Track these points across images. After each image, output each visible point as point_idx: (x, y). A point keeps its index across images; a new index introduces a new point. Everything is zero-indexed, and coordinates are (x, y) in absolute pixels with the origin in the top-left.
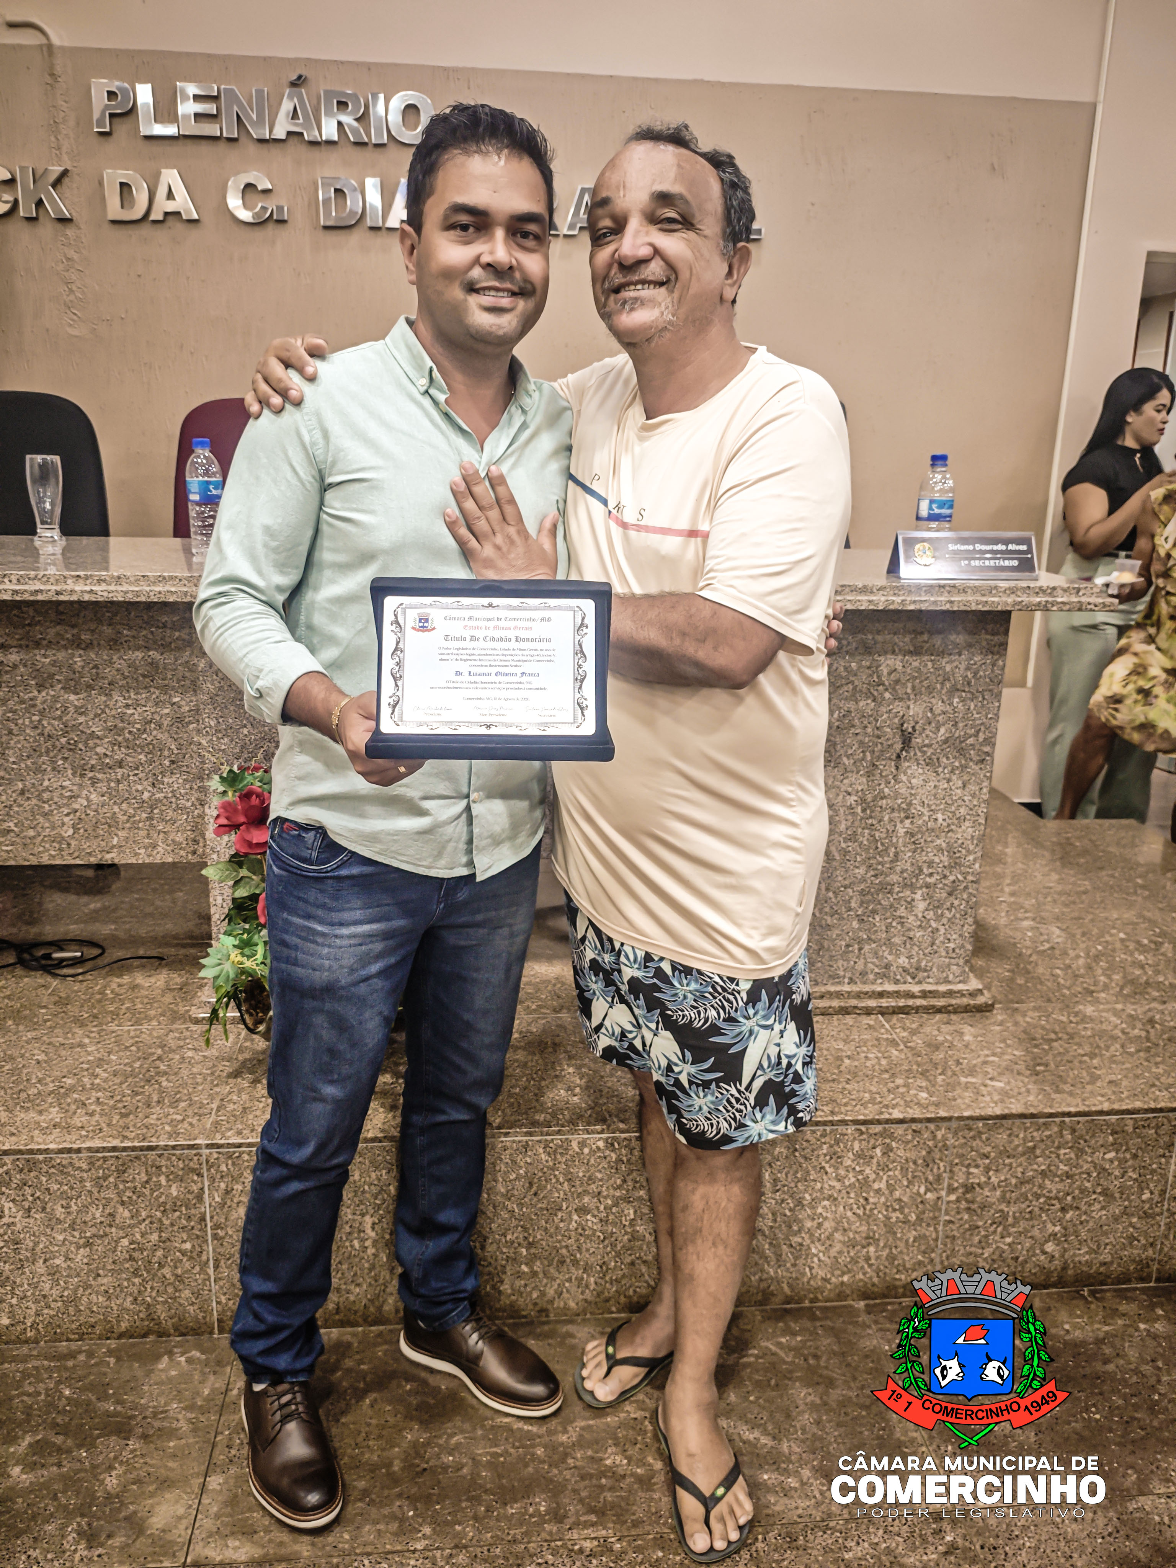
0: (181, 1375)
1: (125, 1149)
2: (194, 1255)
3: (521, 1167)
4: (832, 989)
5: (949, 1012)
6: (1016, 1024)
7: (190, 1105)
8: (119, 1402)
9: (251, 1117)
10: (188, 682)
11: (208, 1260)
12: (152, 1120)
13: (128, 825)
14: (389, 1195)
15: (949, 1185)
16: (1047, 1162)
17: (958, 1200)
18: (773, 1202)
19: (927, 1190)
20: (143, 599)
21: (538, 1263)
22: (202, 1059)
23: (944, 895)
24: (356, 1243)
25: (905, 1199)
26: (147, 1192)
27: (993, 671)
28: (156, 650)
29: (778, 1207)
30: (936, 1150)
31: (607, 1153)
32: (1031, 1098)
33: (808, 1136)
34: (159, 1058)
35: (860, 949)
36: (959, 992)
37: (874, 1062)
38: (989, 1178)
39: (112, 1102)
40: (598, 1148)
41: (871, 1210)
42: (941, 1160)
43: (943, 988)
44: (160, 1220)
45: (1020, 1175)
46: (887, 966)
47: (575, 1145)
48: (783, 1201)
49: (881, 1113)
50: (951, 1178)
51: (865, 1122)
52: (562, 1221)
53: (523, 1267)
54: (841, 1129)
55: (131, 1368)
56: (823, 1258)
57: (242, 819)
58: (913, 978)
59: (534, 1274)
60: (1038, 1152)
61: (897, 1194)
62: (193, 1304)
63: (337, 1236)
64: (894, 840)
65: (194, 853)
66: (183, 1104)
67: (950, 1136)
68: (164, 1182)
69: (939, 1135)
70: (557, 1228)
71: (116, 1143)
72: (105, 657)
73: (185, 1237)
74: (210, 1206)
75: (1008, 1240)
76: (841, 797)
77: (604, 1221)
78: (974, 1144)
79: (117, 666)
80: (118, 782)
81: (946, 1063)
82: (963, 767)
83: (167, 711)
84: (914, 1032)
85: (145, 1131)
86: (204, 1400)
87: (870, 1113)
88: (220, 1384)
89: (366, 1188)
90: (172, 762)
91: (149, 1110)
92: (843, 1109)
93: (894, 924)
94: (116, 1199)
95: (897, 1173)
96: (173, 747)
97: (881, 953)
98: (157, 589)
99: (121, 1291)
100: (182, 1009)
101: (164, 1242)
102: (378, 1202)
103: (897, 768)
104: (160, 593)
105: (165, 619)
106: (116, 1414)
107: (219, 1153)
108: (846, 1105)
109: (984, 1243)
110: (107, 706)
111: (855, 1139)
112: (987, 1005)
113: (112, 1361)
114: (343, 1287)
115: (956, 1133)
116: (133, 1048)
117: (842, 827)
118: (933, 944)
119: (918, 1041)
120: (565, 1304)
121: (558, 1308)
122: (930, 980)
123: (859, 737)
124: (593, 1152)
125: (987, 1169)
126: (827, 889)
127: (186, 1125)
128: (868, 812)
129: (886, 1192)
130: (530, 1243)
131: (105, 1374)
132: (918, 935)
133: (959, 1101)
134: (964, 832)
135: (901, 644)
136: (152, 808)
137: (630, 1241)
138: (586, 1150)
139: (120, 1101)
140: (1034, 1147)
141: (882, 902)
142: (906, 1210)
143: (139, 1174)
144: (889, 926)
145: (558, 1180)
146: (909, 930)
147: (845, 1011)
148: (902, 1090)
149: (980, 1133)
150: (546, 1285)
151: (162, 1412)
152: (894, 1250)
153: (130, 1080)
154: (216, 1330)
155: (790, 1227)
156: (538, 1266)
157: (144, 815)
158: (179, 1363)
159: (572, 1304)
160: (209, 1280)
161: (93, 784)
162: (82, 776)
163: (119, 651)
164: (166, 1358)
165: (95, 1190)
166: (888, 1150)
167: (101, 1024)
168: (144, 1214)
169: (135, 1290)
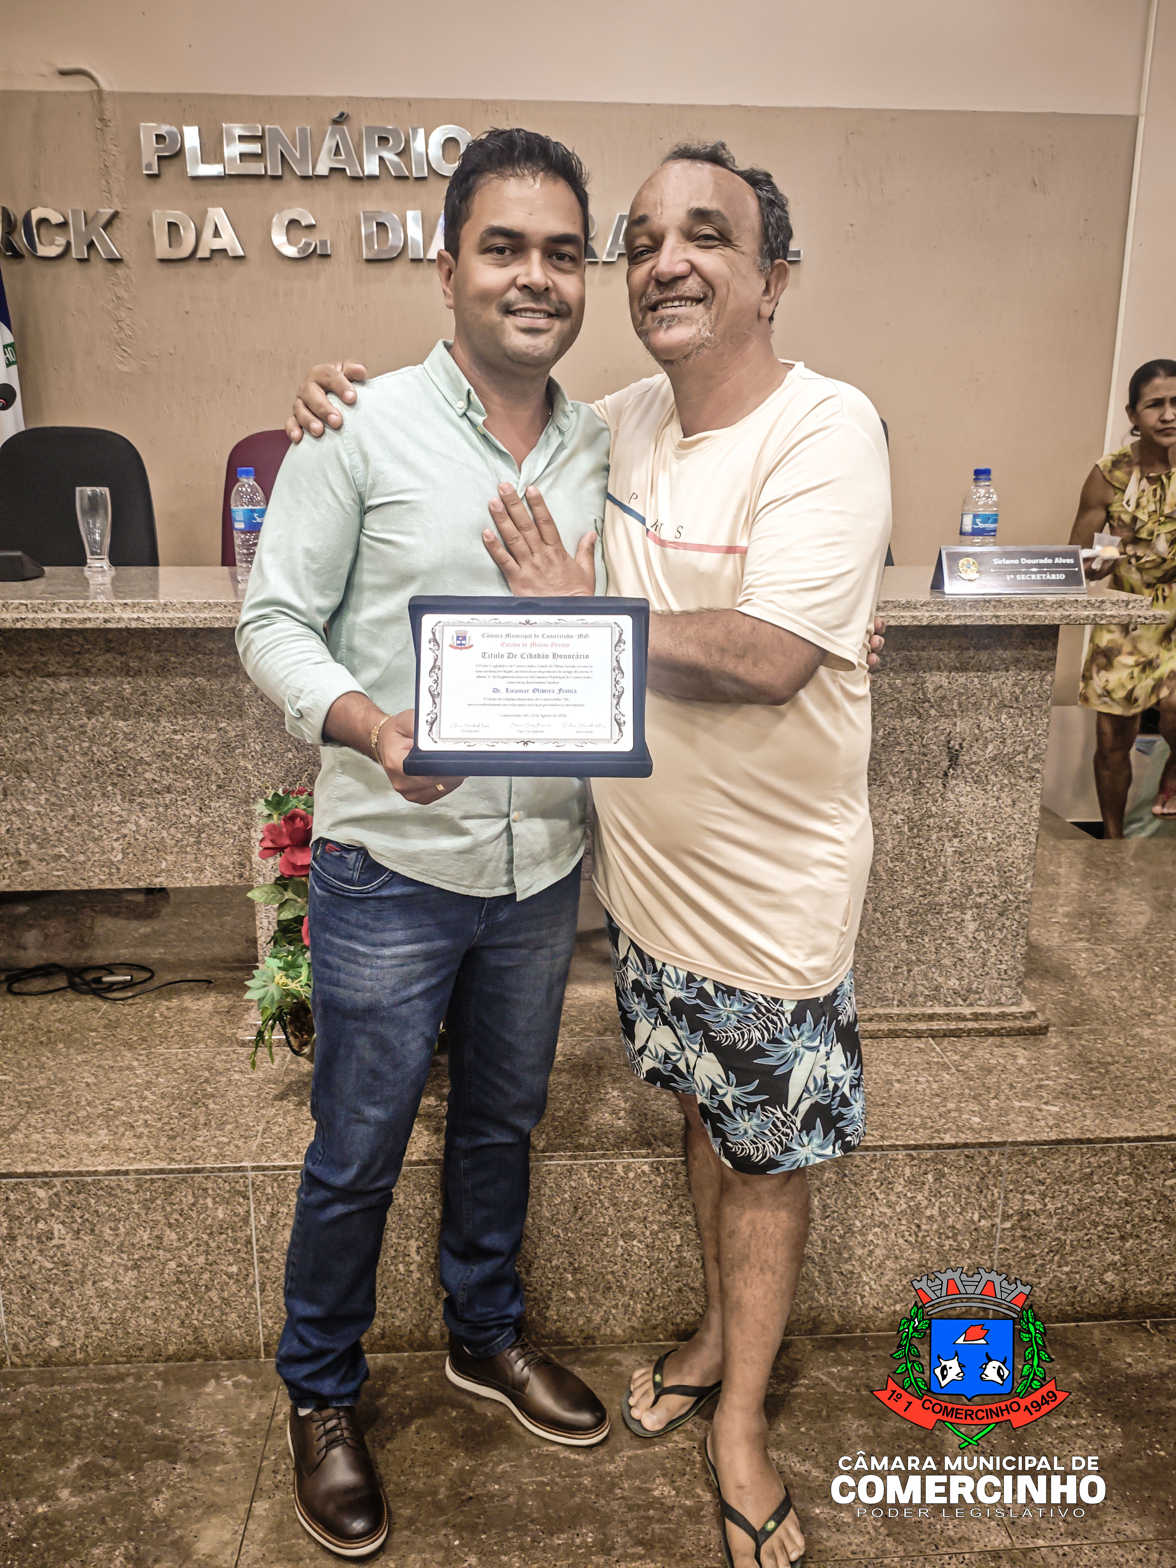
0: (227, 1399)
1: (172, 1171)
2: (241, 1278)
3: (565, 1192)
4: (881, 1011)
5: (1002, 1035)
6: (1071, 1046)
7: (236, 1128)
8: (167, 1425)
9: (296, 1139)
10: (234, 707)
11: (255, 1283)
12: (199, 1142)
13: (176, 850)
14: (433, 1219)
15: (1004, 1212)
16: (1105, 1189)
17: (1013, 1228)
18: (823, 1228)
19: (981, 1217)
20: (189, 625)
21: (584, 1290)
22: (248, 1081)
23: (995, 915)
24: (401, 1267)
25: (958, 1226)
26: (194, 1214)
27: (1041, 687)
28: (203, 676)
29: (827, 1234)
30: (990, 1176)
31: (653, 1177)
32: (1088, 1123)
33: (858, 1161)
34: (207, 1081)
35: (909, 971)
36: (1011, 1014)
37: (925, 1086)
38: (1045, 1205)
39: (159, 1125)
40: (644, 1173)
41: (924, 1237)
42: (995, 1185)
43: (995, 1010)
44: (207, 1243)
45: (1077, 1202)
46: (937, 988)
47: (620, 1169)
48: (832, 1228)
49: (933, 1138)
50: (1005, 1205)
51: (916, 1147)
52: (608, 1246)
53: (569, 1292)
54: (891, 1154)
55: (178, 1391)
56: (874, 1287)
57: (287, 842)
58: (965, 1001)
59: (580, 1300)
60: (1096, 1178)
61: (950, 1221)
62: (240, 1327)
63: (382, 1259)
64: (943, 859)
65: (241, 876)
66: (229, 1127)
67: (1004, 1161)
68: (210, 1205)
69: (993, 1160)
70: (603, 1253)
71: (163, 1165)
72: (153, 684)
73: (231, 1259)
74: (256, 1228)
75: (1066, 1269)
76: (887, 816)
77: (650, 1247)
78: (1029, 1170)
79: (165, 692)
80: (167, 807)
81: (999, 1087)
82: (1012, 785)
83: (213, 736)
84: (965, 1056)
85: (192, 1153)
86: (250, 1424)
87: (921, 1138)
88: (266, 1409)
89: (411, 1211)
90: (219, 787)
91: (195, 1132)
92: (893, 1134)
93: (944, 945)
94: (163, 1221)
95: (949, 1199)
96: (220, 772)
97: (930, 975)
98: (203, 615)
99: (169, 1314)
100: (229, 1032)
101: (211, 1265)
102: (422, 1225)
103: (945, 786)
104: (205, 619)
105: (211, 645)
106: (164, 1437)
107: (264, 1175)
108: (896, 1129)
109: (1040, 1272)
110: (155, 732)
111: (906, 1164)
112: (1041, 1028)
113: (160, 1384)
114: (389, 1311)
115: (1010, 1159)
116: (181, 1071)
117: (889, 846)
118: (984, 965)
119: (970, 1064)
120: (612, 1331)
121: (605, 1335)
122: (982, 1003)
123: (905, 755)
124: (638, 1177)
125: (1043, 1195)
126: (875, 910)
127: (232, 1147)
128: (915, 831)
129: (939, 1219)
130: (575, 1269)
131: (153, 1397)
132: (968, 956)
133: (1013, 1125)
134: (1014, 850)
135: (946, 660)
136: (200, 832)
137: (677, 1267)
138: (631, 1175)
139: (168, 1123)
140: (1092, 1173)
141: (932, 923)
142: (960, 1238)
143: (185, 1196)
144: (938, 948)
145: (603, 1205)
146: (960, 951)
147: (894, 1034)
148: (953, 1114)
149: (1035, 1158)
150: (592, 1312)
151: (209, 1436)
153: (177, 1102)
154: (263, 1355)
155: (840, 1254)
156: (583, 1293)
157: (192, 840)
158: (226, 1387)
159: (619, 1331)
160: (255, 1303)
161: (142, 809)
162: (131, 801)
163: (166, 677)
164: (213, 1382)
165: (143, 1212)
166: (940, 1176)
167: (150, 1047)
168: (191, 1236)
169: (182, 1312)
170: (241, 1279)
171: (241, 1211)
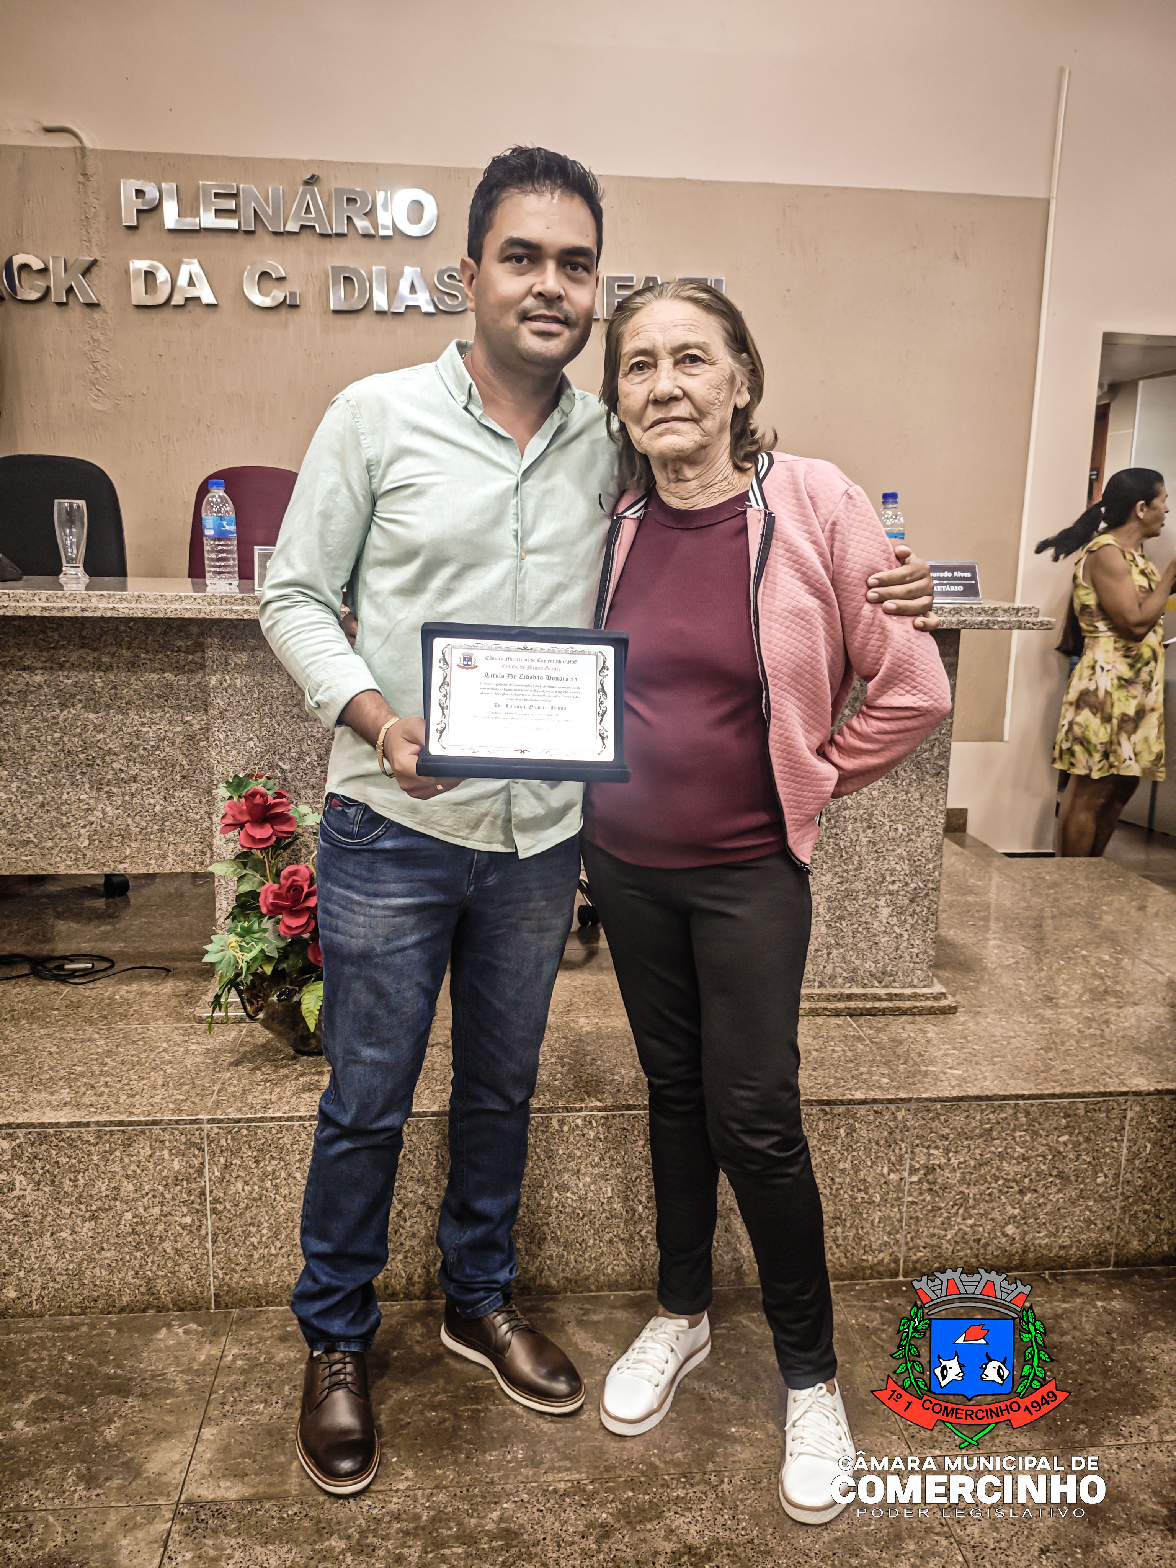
0: (179, 1344)
1: (131, 1123)
5: (914, 1014)
6: (977, 1024)
7: (193, 1088)
8: (118, 1366)
9: (250, 1097)
10: (200, 702)
12: (157, 1099)
13: (140, 837)
15: (911, 1166)
16: (1004, 1144)
17: (920, 1181)
19: (890, 1171)
20: (161, 615)
22: (205, 1051)
23: (907, 902)
25: (869, 1180)
26: (151, 1166)
28: (171, 672)
30: (898, 1131)
32: (987, 1083)
34: (165, 1050)
35: (829, 954)
36: (923, 995)
37: (840, 1054)
38: (949, 1160)
39: (119, 1085)
40: (577, 1126)
41: (837, 1190)
42: (902, 1140)
43: (908, 991)
44: (162, 1194)
45: (978, 1157)
46: (854, 971)
47: (555, 1123)
49: (845, 1095)
50: (912, 1159)
51: (828, 1103)
55: (131, 1337)
58: (880, 982)
60: (995, 1134)
61: (862, 1174)
62: (191, 1278)
64: (858, 849)
65: (202, 863)
66: (186, 1087)
67: (910, 1117)
68: (167, 1157)
69: (900, 1115)
70: (539, 1205)
71: (123, 1117)
72: (123, 679)
73: (185, 1210)
74: (210, 1180)
75: (970, 1222)
77: (583, 1199)
78: (933, 1125)
79: (134, 687)
80: (133, 796)
81: (909, 1055)
82: (921, 780)
83: (179, 729)
84: (879, 1030)
85: (150, 1108)
86: (200, 1364)
87: (834, 1094)
88: (215, 1351)
90: (183, 777)
91: (154, 1092)
93: (860, 930)
94: (121, 1173)
95: (860, 1153)
96: (184, 763)
97: (848, 958)
98: (173, 607)
99: (124, 1265)
101: (166, 1216)
104: (176, 610)
105: (179, 643)
106: (116, 1376)
107: (220, 1128)
108: (811, 1088)
109: (946, 1225)
110: (124, 724)
111: (820, 1119)
112: (950, 1007)
113: (113, 1332)
115: (915, 1114)
116: (141, 1043)
118: (897, 949)
119: (883, 1037)
120: (547, 1281)
121: (540, 1285)
122: (897, 985)
124: (572, 1130)
125: (947, 1151)
127: (189, 1103)
129: (851, 1172)
131: (106, 1343)
132: (883, 940)
133: (919, 1085)
134: (923, 841)
136: (164, 820)
137: (608, 1218)
139: (128, 1084)
140: (991, 1129)
141: (849, 908)
142: (871, 1191)
143: (143, 1148)
144: (855, 932)
145: (539, 1158)
146: (875, 935)
147: (815, 1013)
148: (864, 1076)
149: (939, 1114)
151: (160, 1375)
152: (860, 1231)
153: (137, 1067)
154: (213, 1306)
157: (156, 827)
158: (177, 1334)
159: (554, 1282)
160: (207, 1253)
161: (109, 797)
162: (99, 790)
163: (136, 672)
164: (164, 1330)
165: (102, 1164)
166: (851, 1131)
167: (110, 1023)
168: (147, 1188)
169: (137, 1263)
170: (194, 1230)
171: (196, 1162)
